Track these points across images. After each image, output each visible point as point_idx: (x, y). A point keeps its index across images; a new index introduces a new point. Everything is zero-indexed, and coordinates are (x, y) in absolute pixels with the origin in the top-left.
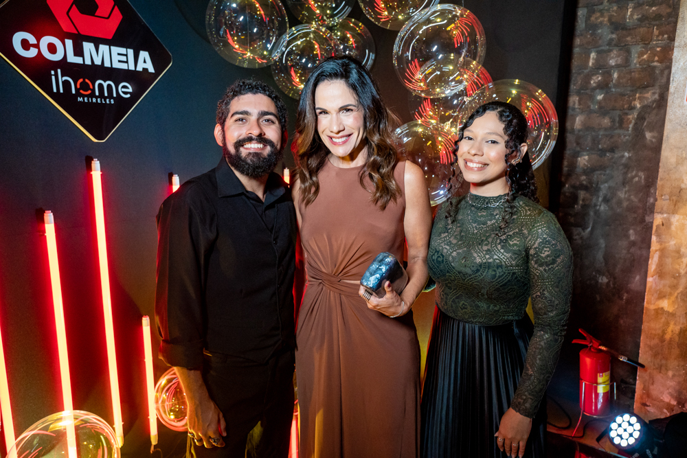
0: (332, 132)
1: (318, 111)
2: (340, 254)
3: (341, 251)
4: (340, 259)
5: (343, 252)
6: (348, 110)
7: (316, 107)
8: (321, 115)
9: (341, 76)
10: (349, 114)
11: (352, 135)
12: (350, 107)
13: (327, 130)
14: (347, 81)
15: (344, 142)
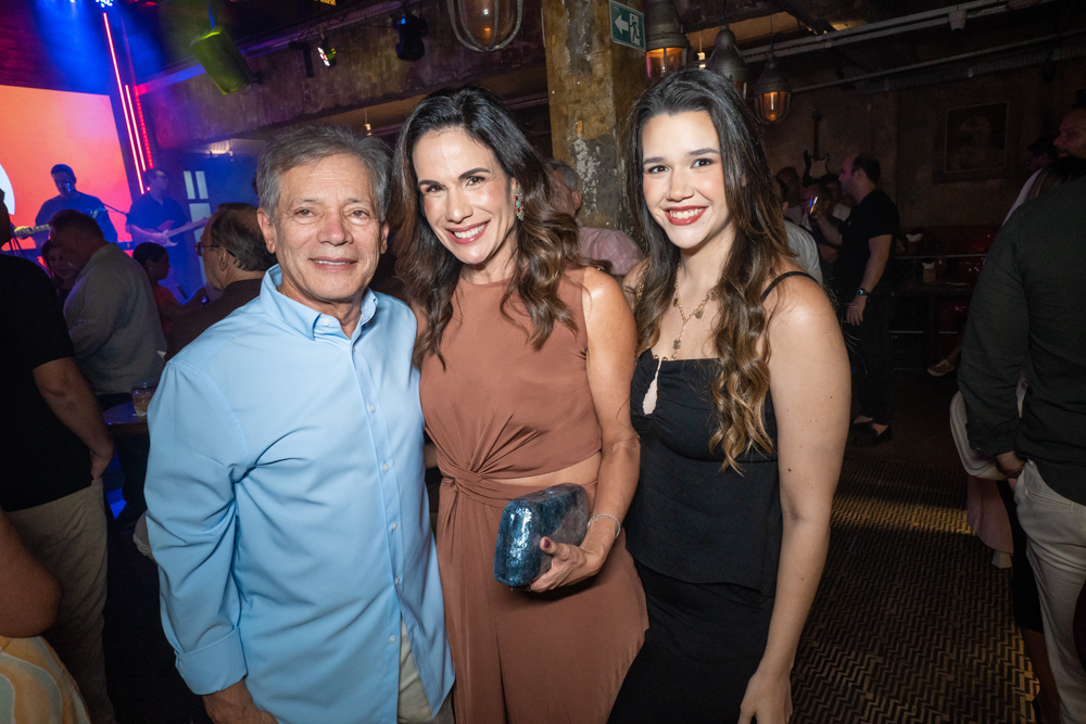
0: (451, 221)
1: (424, 187)
2: (478, 433)
3: (479, 429)
4: (479, 442)
5: (482, 431)
6: (478, 179)
7: (420, 180)
8: (431, 194)
9: (457, 120)
10: (477, 185)
11: (490, 224)
12: (479, 174)
13: (443, 219)
14: (469, 127)
15: (477, 237)
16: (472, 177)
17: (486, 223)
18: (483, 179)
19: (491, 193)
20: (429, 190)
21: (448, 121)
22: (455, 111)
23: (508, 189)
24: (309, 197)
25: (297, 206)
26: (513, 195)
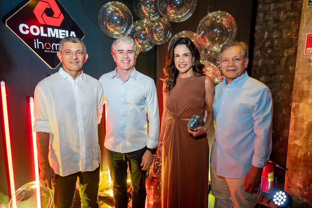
0: (180, 63)
7: (175, 54)
9: (185, 43)
10: (186, 57)
11: (187, 65)
12: (187, 54)
13: (178, 63)
14: (187, 45)
15: (184, 67)
16: (186, 55)
17: (186, 65)
18: (188, 56)
19: (189, 59)
20: (176, 56)
21: (183, 43)
22: (185, 42)
23: (192, 59)
24: (226, 57)
25: (224, 60)
26: (193, 60)
